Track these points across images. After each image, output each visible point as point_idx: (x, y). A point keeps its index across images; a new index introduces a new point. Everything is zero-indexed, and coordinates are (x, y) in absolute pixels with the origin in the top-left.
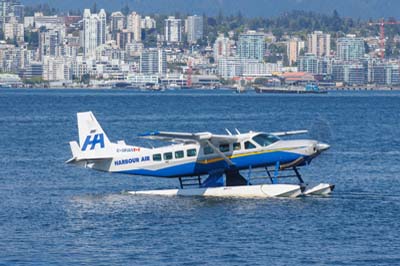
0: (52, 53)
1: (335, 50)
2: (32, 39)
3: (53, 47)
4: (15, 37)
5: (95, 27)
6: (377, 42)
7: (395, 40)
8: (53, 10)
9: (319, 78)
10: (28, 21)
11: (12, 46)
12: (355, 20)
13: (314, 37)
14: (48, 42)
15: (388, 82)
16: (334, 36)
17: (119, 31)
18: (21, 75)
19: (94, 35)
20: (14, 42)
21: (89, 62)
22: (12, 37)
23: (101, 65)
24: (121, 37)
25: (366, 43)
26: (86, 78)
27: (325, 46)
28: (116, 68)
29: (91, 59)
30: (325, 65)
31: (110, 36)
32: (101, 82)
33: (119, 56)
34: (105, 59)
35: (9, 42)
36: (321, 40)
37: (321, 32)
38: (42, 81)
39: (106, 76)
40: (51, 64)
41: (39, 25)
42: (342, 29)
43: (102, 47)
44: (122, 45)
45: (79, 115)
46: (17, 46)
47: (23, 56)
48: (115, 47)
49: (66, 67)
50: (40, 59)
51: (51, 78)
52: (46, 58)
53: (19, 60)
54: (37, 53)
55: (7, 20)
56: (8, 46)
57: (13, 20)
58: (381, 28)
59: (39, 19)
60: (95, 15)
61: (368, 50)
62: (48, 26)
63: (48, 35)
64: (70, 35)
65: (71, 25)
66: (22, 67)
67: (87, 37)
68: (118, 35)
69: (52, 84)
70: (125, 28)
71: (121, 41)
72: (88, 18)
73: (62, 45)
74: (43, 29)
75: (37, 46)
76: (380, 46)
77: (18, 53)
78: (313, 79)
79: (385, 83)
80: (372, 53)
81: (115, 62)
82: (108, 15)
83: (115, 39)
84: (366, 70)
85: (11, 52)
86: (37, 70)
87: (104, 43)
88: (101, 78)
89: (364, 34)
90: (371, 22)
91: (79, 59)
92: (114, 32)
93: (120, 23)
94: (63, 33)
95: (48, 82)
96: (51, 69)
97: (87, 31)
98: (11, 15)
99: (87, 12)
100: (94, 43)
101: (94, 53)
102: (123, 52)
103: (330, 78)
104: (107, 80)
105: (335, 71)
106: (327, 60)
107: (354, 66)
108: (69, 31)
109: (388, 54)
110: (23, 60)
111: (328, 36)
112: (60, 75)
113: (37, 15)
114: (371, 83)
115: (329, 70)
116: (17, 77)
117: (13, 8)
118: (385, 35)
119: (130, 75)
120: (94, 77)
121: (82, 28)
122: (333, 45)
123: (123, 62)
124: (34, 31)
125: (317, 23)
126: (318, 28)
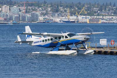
1: (10, 11)
6: (23, 8)
7: (28, 8)
9: (5, 19)
12: (16, 2)
13: (4, 7)
15: (26, 20)
16: (10, 7)
25: (19, 9)
27: (7, 9)
30: (7, 15)
36: (6, 8)
37: (6, 5)
42: (12, 4)
45: (26, 27)
58: (24, 4)
61: (20, 11)
76: (24, 10)
78: (4, 20)
79: (25, 21)
80: (21, 12)
84: (20, 17)
89: (19, 6)
90: (21, 2)
103: (9, 19)
105: (10, 17)
106: (8, 14)
107: (16, 16)
109: (26, 12)
111: (8, 7)
114: (21, 21)
115: (9, 17)
118: (25, 6)
122: (10, 9)
125: (5, 3)
126: (5, 4)
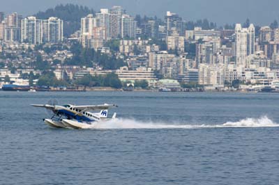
0: (208, 61)
2: (191, 50)
3: (208, 56)
4: (176, 47)
5: (245, 40)
8: (212, 24)
10: (189, 33)
11: (173, 56)
14: (204, 52)
17: (267, 43)
18: (179, 80)
19: (244, 47)
20: (175, 52)
21: (240, 69)
22: (173, 48)
23: (250, 72)
24: (268, 48)
26: (236, 83)
28: (262, 75)
29: (241, 67)
31: (258, 47)
32: (248, 87)
33: (266, 65)
34: (253, 67)
35: (170, 52)
38: (198, 85)
39: (253, 81)
40: (205, 71)
41: (197, 38)
43: (251, 56)
44: (270, 55)
46: (178, 55)
47: (182, 64)
48: (262, 56)
49: (218, 74)
50: (197, 67)
51: (205, 83)
52: (202, 66)
53: (178, 67)
54: (195, 62)
55: (170, 33)
56: (169, 55)
57: (175, 34)
59: (198, 32)
60: (245, 29)
62: (206, 38)
63: (204, 46)
64: (224, 47)
65: (225, 38)
66: (182, 74)
67: (238, 47)
68: (266, 46)
69: (207, 88)
70: (272, 40)
71: (268, 52)
72: (239, 31)
73: (216, 55)
74: (201, 41)
75: (195, 55)
77: (178, 62)
81: (262, 69)
82: (257, 29)
83: (263, 50)
85: (171, 61)
86: (194, 76)
87: (252, 53)
88: (249, 83)
91: (231, 67)
92: (262, 44)
93: (268, 36)
94: (218, 45)
95: (202, 86)
96: (205, 75)
97: (238, 42)
98: (174, 29)
99: (238, 26)
100: (244, 53)
101: (244, 62)
102: (269, 61)
104: (254, 84)
108: (223, 43)
110: (181, 67)
112: (214, 81)
113: (196, 29)
116: (176, 81)
117: (175, 23)
119: (274, 81)
120: (243, 83)
121: (234, 40)
123: (269, 70)
124: (193, 42)
